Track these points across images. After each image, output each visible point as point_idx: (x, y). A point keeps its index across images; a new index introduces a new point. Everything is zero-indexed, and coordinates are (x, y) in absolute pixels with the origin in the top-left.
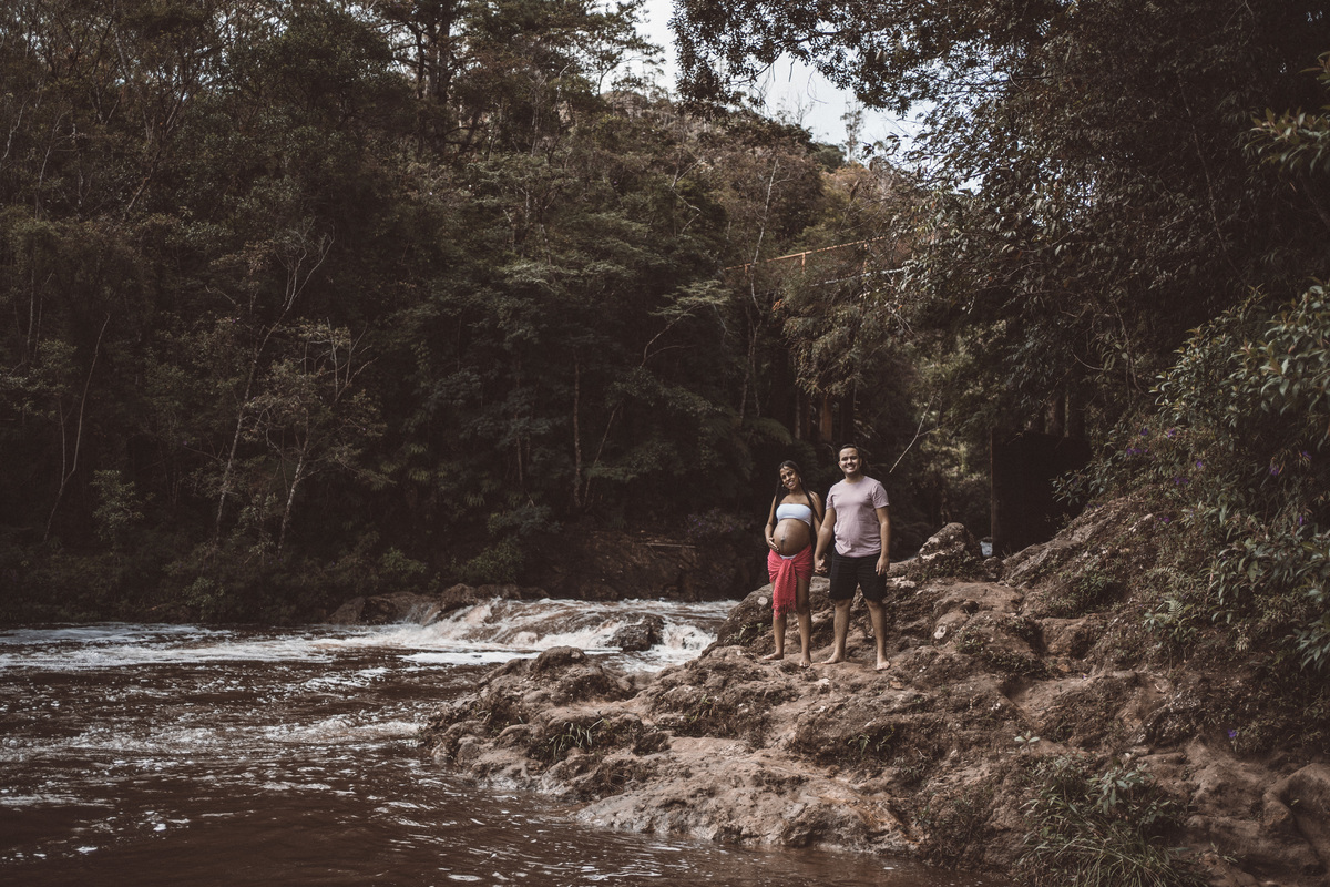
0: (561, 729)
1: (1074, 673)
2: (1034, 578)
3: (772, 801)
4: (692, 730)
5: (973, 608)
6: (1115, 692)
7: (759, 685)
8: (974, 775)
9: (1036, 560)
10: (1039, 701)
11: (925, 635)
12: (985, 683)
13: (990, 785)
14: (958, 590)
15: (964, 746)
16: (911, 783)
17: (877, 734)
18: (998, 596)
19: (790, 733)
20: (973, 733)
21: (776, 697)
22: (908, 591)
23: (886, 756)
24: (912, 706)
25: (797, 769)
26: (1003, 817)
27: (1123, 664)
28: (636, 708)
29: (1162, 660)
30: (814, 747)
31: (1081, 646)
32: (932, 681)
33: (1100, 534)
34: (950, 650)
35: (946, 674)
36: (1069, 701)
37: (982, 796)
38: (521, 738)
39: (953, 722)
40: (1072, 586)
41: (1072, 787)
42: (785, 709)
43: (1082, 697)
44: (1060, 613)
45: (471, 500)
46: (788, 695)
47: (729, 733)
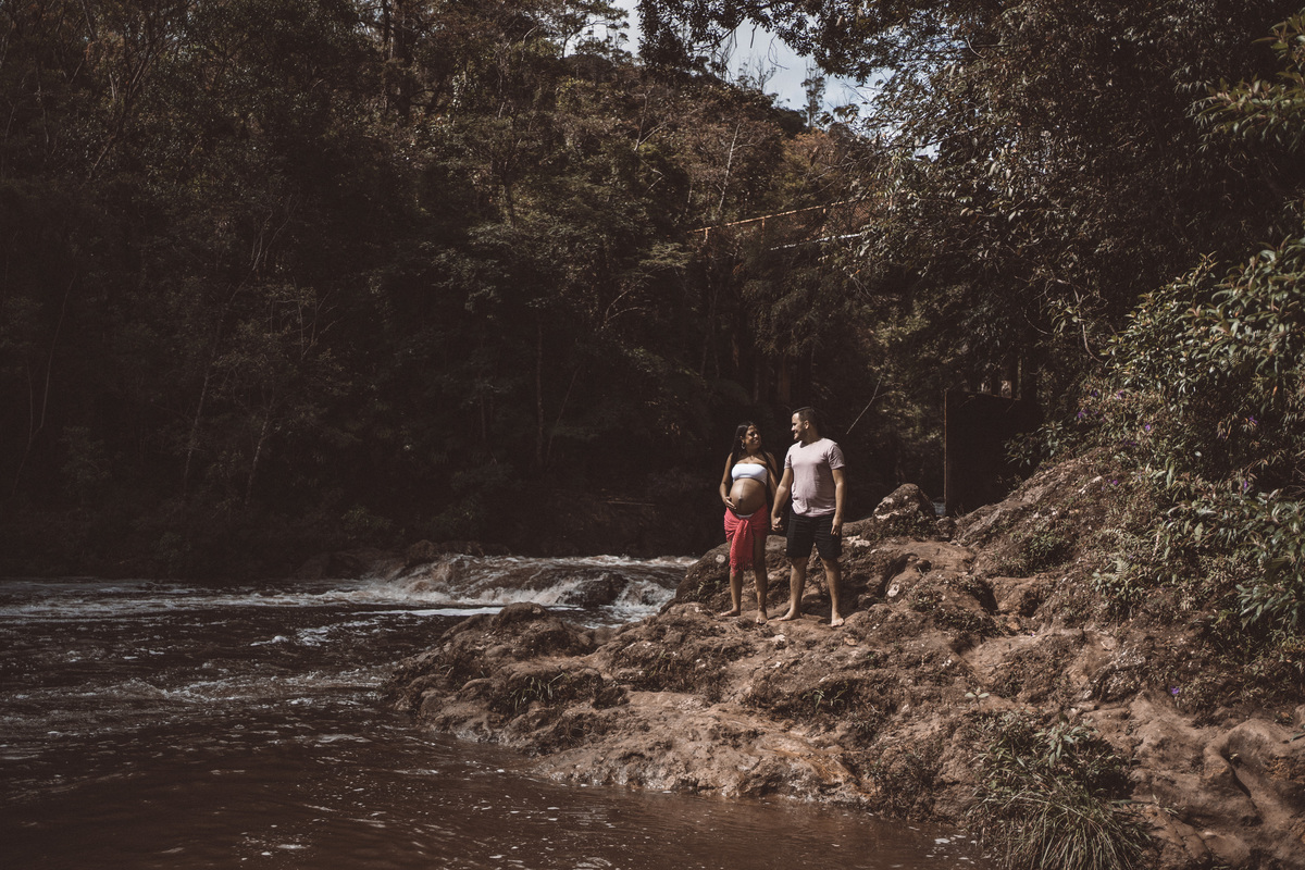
0: (522, 684)
1: (1024, 630)
2: (986, 537)
3: (728, 755)
4: (651, 684)
5: (926, 567)
6: (1063, 650)
7: (717, 641)
8: (925, 729)
9: (988, 521)
10: (988, 657)
12: (937, 640)
13: (942, 737)
14: (912, 549)
15: (916, 701)
16: (865, 736)
17: (831, 689)
18: (950, 555)
19: (747, 687)
20: (925, 689)
21: (733, 653)
22: (863, 550)
23: (837, 710)
24: (865, 662)
25: (753, 723)
26: (953, 770)
27: (1070, 622)
28: (596, 662)
29: (1111, 617)
30: (770, 702)
31: (1031, 604)
32: (885, 638)
33: (1051, 496)
34: (903, 608)
35: (901, 630)
36: (1018, 658)
37: (934, 750)
38: (483, 691)
39: (906, 678)
40: (1022, 546)
41: (1021, 741)
42: (741, 665)
43: (1033, 656)
44: (1011, 572)
46: (746, 650)
47: (687, 688)
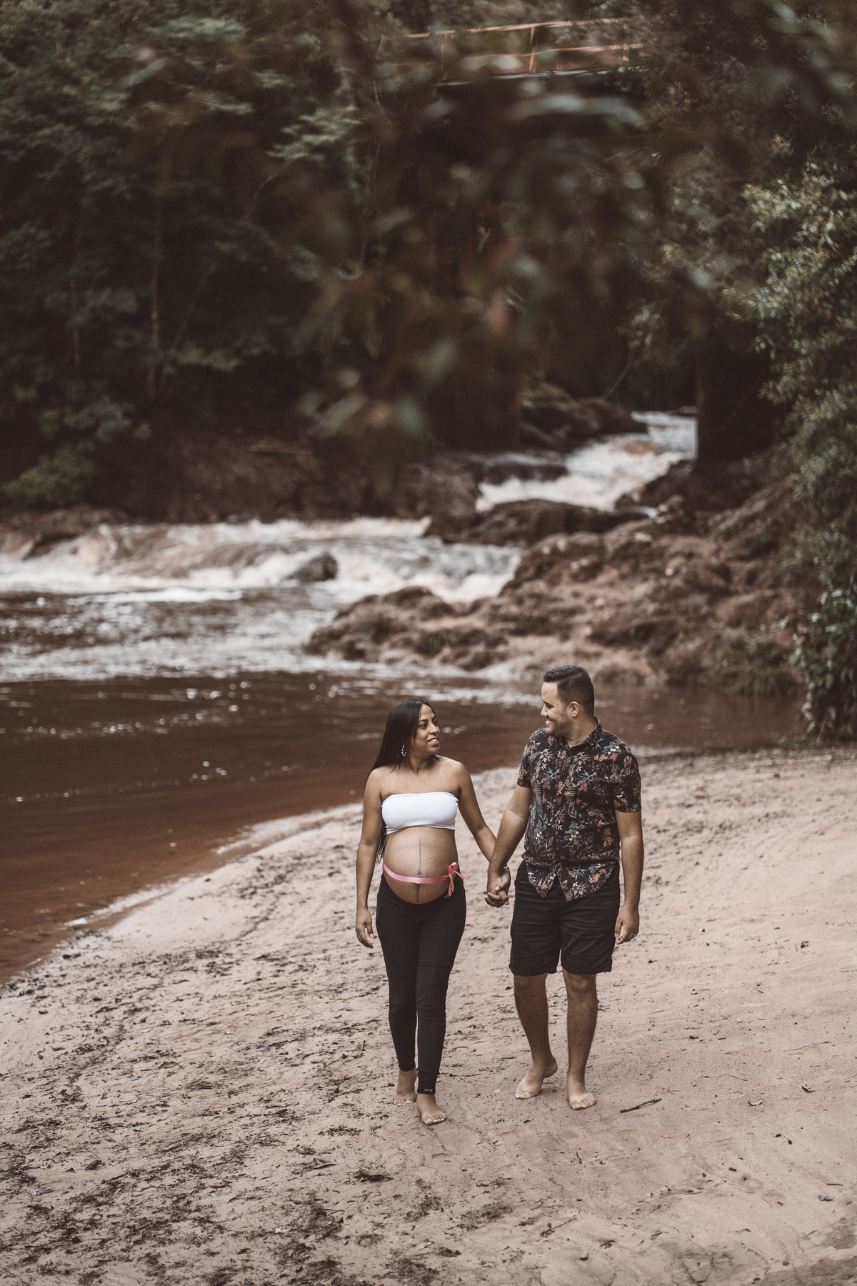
0: (436, 635)
1: (747, 592)
2: (728, 535)
4: (520, 633)
5: (690, 556)
6: (766, 602)
7: (560, 605)
8: (692, 646)
9: (730, 523)
10: (726, 609)
11: (660, 573)
12: (698, 599)
13: (701, 649)
14: (680, 543)
15: (687, 632)
16: (659, 652)
17: (639, 628)
18: (705, 547)
19: (587, 631)
20: (692, 625)
22: (647, 544)
23: (645, 639)
24: (658, 613)
25: (593, 648)
26: (707, 662)
27: (773, 587)
28: (476, 622)
29: (790, 585)
30: (601, 636)
31: (751, 579)
32: (668, 599)
33: (770, 507)
34: (678, 582)
35: (678, 594)
36: (742, 608)
37: (697, 654)
38: (407, 643)
39: (681, 620)
40: (748, 543)
41: (739, 645)
42: (578, 618)
43: (749, 605)
44: (742, 559)
46: (580, 610)
47: (547, 632)
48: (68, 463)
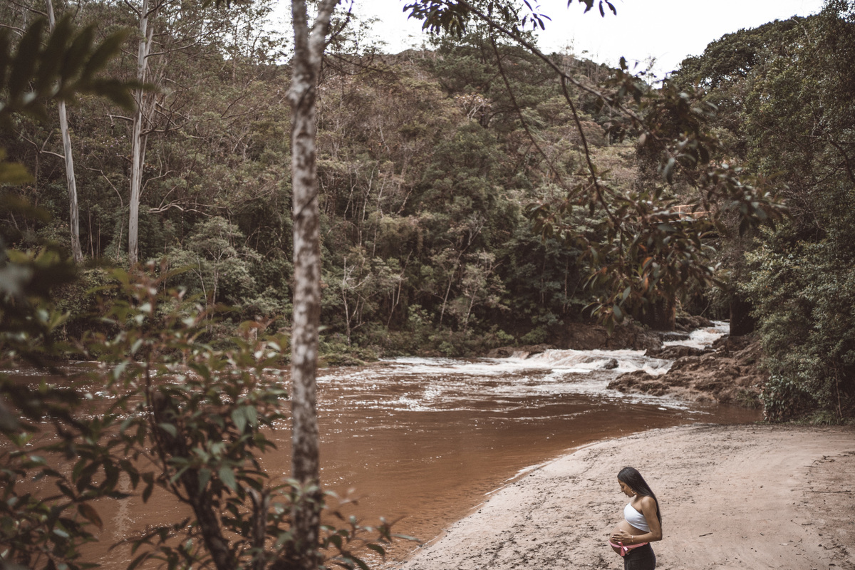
0: (647, 385)
1: (745, 376)
2: (740, 358)
3: (693, 396)
4: (673, 385)
5: (727, 364)
6: (751, 379)
7: (686, 378)
8: (727, 391)
9: (740, 354)
10: (738, 380)
11: (717, 368)
12: (730, 377)
13: (730, 392)
14: (724, 360)
15: (726, 387)
16: (717, 393)
17: (711, 385)
18: (732, 361)
19: (694, 386)
20: (727, 385)
21: (690, 379)
22: (713, 360)
23: (712, 389)
24: (716, 381)
25: (696, 391)
26: (732, 396)
27: (753, 374)
28: (659, 381)
29: (759, 374)
30: (698, 387)
31: (747, 372)
32: (720, 377)
33: (753, 350)
34: (723, 371)
35: (723, 375)
36: (743, 380)
37: (729, 394)
38: (638, 387)
39: (724, 383)
40: (746, 360)
41: (743, 392)
42: (691, 382)
43: (746, 380)
44: (743, 365)
45: (526, 311)
46: (692, 379)
47: (681, 386)
48: (540, 331)
